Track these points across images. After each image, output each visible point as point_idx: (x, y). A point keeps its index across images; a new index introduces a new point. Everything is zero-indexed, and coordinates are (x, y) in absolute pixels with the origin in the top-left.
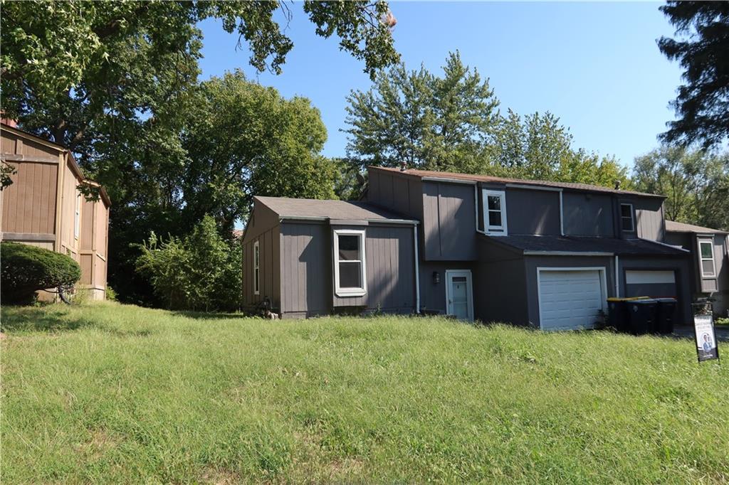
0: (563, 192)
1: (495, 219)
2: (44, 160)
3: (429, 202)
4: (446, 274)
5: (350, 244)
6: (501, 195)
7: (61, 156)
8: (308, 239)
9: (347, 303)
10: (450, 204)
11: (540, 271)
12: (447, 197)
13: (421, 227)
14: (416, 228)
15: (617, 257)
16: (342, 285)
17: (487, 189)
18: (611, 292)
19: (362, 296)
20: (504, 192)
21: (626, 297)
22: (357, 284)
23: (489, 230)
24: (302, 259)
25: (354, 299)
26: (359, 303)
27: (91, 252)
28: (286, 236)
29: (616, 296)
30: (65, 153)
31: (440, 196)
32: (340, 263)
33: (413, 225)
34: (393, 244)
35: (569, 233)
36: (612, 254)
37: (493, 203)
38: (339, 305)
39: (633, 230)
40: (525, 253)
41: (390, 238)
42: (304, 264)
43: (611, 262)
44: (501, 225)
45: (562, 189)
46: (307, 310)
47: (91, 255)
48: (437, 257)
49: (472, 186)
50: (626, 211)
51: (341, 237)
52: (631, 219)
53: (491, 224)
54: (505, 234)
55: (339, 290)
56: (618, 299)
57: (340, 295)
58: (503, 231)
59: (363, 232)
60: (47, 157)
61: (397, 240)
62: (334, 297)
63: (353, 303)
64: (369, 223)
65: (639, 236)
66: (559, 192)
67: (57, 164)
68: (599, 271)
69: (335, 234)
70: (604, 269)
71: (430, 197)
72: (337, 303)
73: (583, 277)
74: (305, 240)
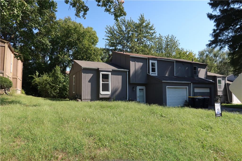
0: (175, 62)
1: (153, 70)
3: (132, 64)
4: (137, 88)
5: (106, 77)
6: (156, 62)
7: (6, 44)
8: (92, 75)
9: (104, 97)
10: (139, 65)
11: (167, 87)
12: (138, 62)
13: (129, 72)
14: (127, 72)
15: (192, 83)
16: (103, 91)
17: (151, 60)
18: (190, 95)
19: (109, 94)
21: (194, 96)
22: (108, 90)
23: (152, 74)
24: (89, 82)
25: (106, 95)
26: (108, 96)
27: (16, 77)
28: (84, 74)
29: (191, 96)
30: (7, 43)
31: (136, 62)
32: (102, 83)
33: (127, 71)
34: (120, 77)
35: (177, 75)
36: (190, 82)
37: (153, 65)
38: (101, 97)
39: (197, 75)
40: (163, 81)
41: (119, 75)
43: (190, 85)
44: (155, 72)
45: (175, 61)
46: (90, 99)
47: (16, 78)
48: (134, 82)
49: (146, 59)
50: (195, 68)
51: (103, 75)
52: (197, 71)
53: (152, 71)
54: (156, 75)
55: (101, 92)
56: (192, 97)
57: (102, 94)
58: (156, 74)
59: (110, 73)
60: (1, 44)
61: (121, 76)
62: (100, 94)
63: (106, 97)
64: (112, 70)
65: (199, 77)
66: (174, 62)
67: (5, 47)
68: (186, 88)
69: (101, 74)
70: (187, 87)
71: (132, 62)
72: (101, 96)
73: (181, 89)
74: (91, 75)
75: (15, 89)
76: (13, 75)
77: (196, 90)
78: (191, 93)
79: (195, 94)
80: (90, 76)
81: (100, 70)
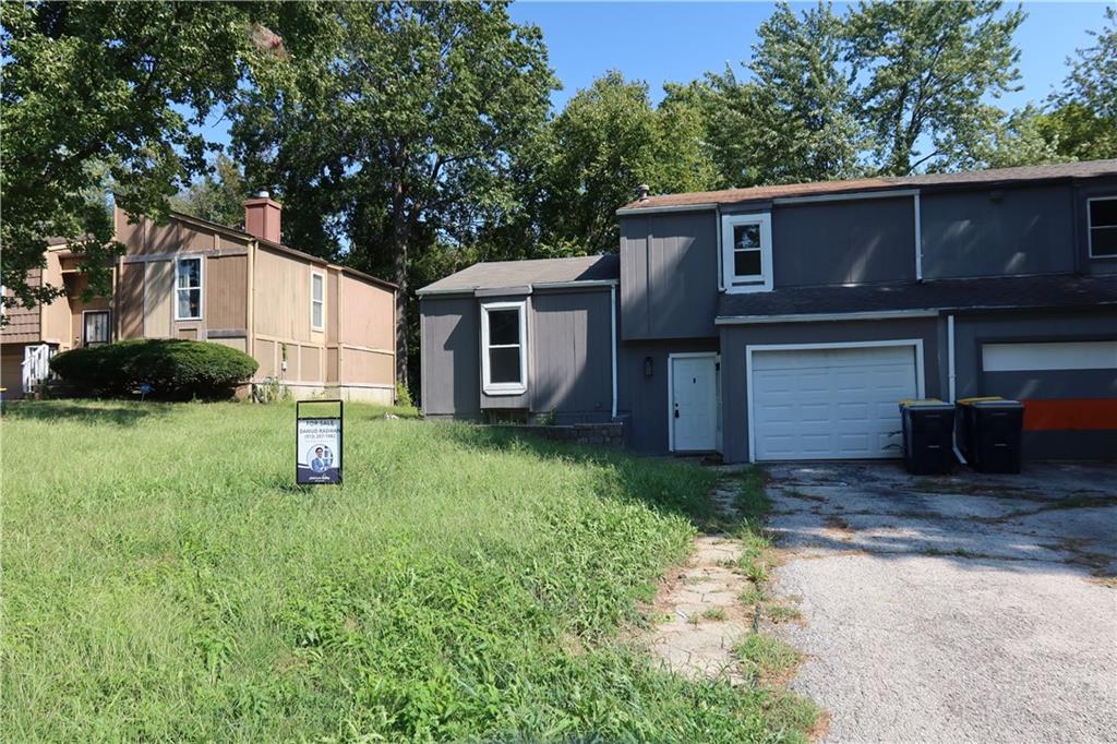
0: (922, 194)
1: (748, 264)
2: (236, 253)
3: (631, 249)
4: (670, 360)
5: (506, 326)
6: (764, 221)
7: (251, 247)
8: (459, 317)
9: (499, 404)
10: (667, 250)
11: (753, 352)
12: (663, 237)
13: (618, 288)
14: (613, 291)
15: (951, 319)
16: (494, 379)
17: (732, 213)
18: (934, 387)
19: (520, 395)
20: (769, 215)
22: (515, 376)
23: (734, 284)
24: (447, 347)
25: (510, 398)
26: (515, 404)
28: (427, 317)
29: (946, 398)
30: (254, 242)
31: (650, 237)
32: (490, 349)
33: (610, 287)
34: (580, 318)
35: (931, 278)
36: (932, 312)
37: (752, 233)
38: (488, 406)
40: (717, 322)
41: (573, 309)
42: (451, 353)
44: (760, 273)
45: (918, 191)
46: (453, 412)
47: (337, 348)
49: (711, 212)
51: (493, 315)
53: (738, 272)
54: (768, 287)
55: (487, 385)
57: (488, 393)
58: (763, 283)
59: (523, 307)
60: (239, 249)
61: (585, 312)
62: (482, 396)
63: (508, 404)
64: (534, 289)
66: (912, 197)
67: (246, 255)
68: (907, 347)
69: (483, 311)
70: (919, 343)
71: (633, 241)
72: (485, 403)
73: (869, 360)
74: (454, 320)
75: (336, 384)
76: (330, 339)
77: (1000, 360)
78: (948, 379)
79: (986, 382)
80: (451, 321)
81: (477, 294)
